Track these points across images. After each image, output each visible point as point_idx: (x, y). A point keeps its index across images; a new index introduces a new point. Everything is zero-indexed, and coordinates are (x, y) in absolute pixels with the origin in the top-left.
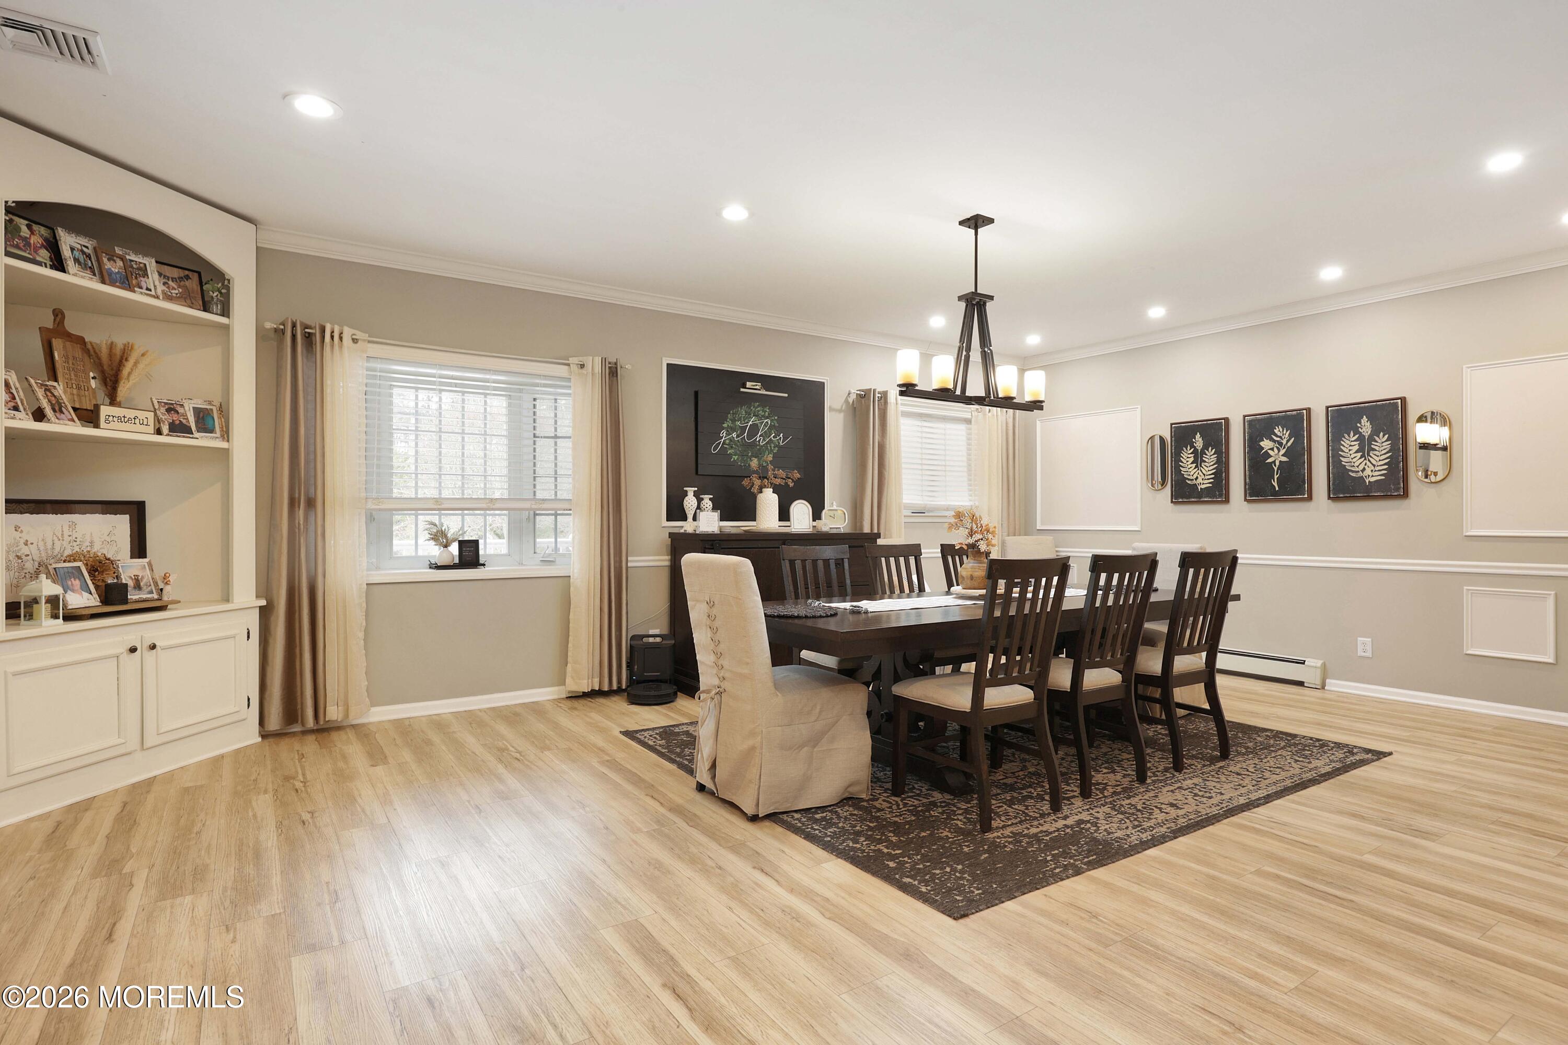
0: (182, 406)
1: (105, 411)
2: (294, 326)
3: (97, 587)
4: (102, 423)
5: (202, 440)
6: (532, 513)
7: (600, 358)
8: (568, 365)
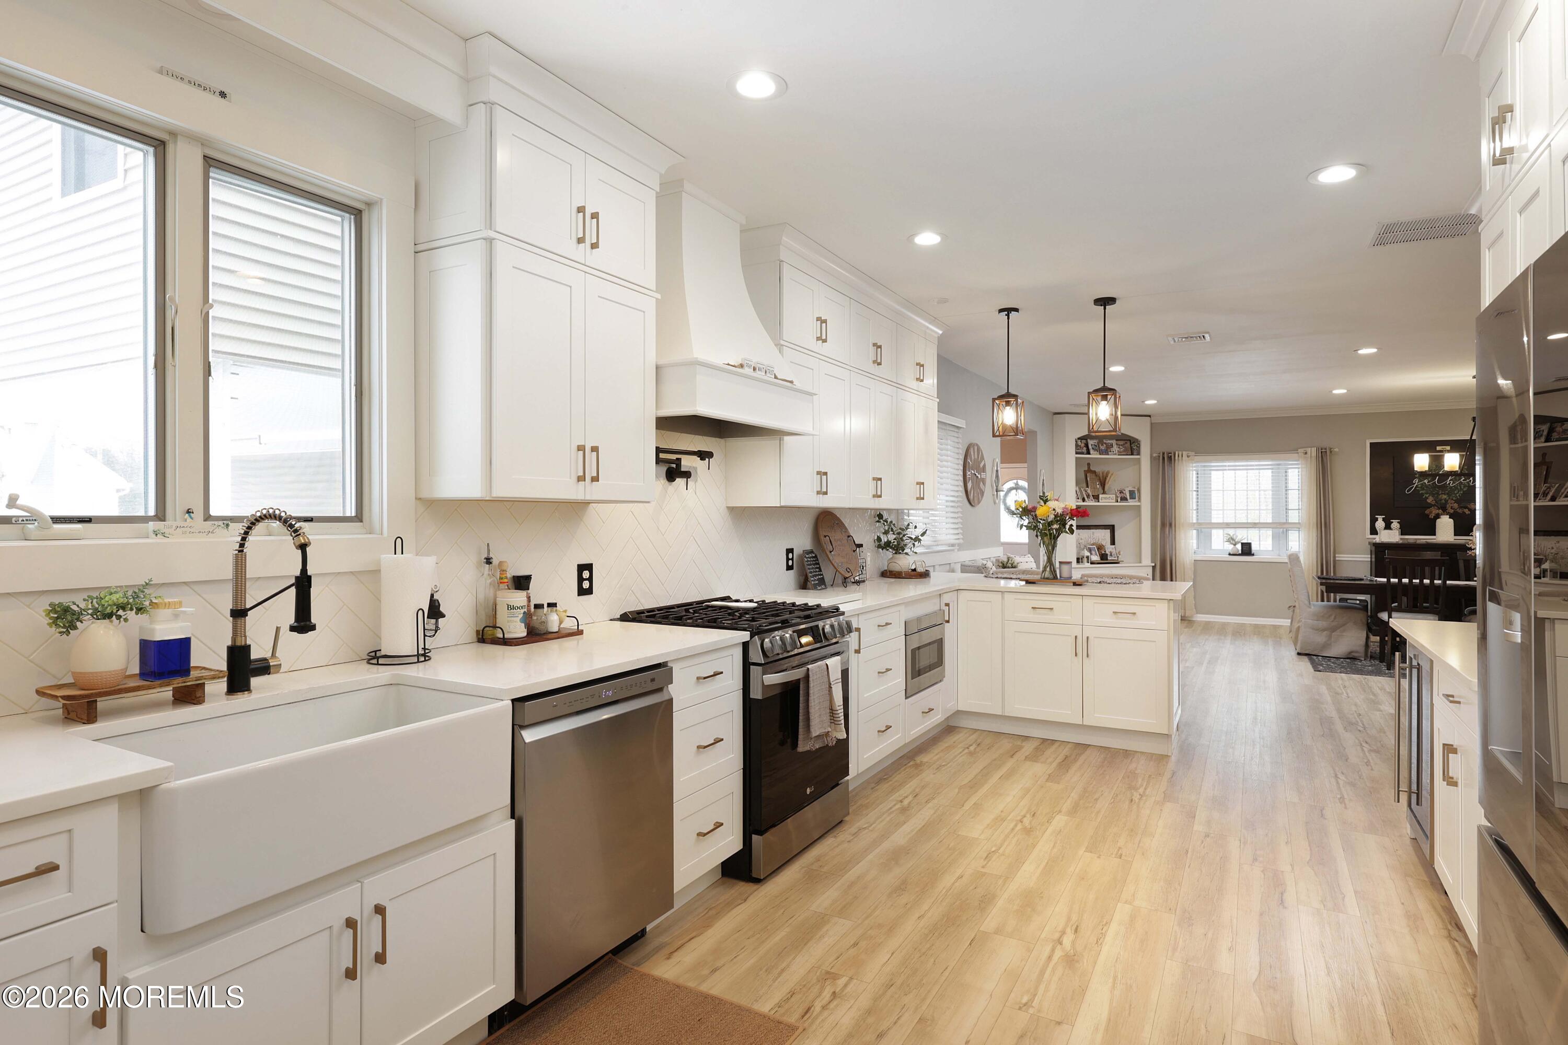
0: (1125, 490)
1: (1101, 496)
2: (1164, 454)
3: (1099, 554)
4: (1100, 501)
5: (1131, 503)
6: (1285, 530)
7: (1315, 449)
8: (1298, 453)
